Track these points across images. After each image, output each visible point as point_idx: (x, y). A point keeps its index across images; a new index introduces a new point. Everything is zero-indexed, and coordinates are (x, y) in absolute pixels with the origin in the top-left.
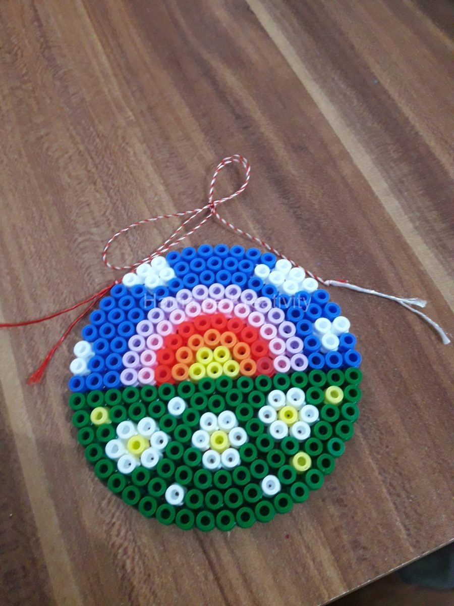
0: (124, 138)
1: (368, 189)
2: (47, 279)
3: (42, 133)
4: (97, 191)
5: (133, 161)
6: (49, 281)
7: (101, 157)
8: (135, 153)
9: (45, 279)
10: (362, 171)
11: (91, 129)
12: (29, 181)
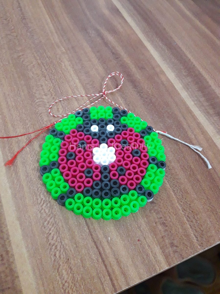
0: (60, 59)
1: (173, 86)
2: (20, 118)
3: (21, 54)
4: (46, 80)
5: (64, 69)
6: (21, 119)
7: (48, 66)
8: (65, 65)
9: (19, 117)
10: (170, 79)
11: (44, 54)
12: (13, 75)
